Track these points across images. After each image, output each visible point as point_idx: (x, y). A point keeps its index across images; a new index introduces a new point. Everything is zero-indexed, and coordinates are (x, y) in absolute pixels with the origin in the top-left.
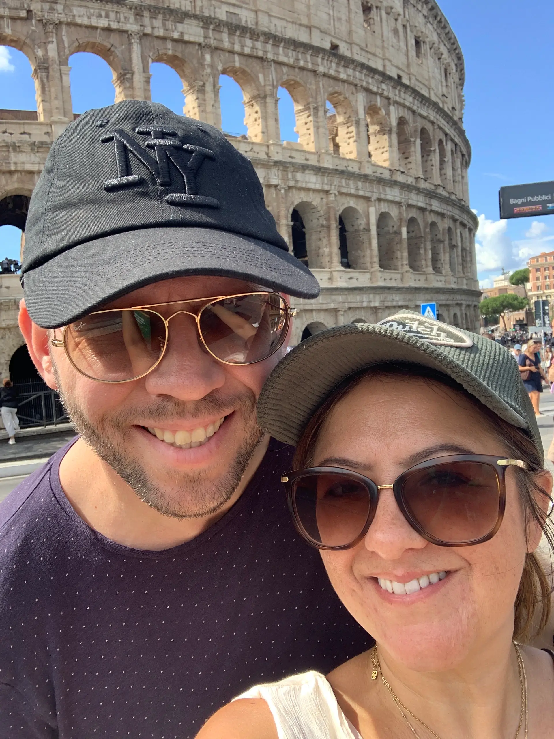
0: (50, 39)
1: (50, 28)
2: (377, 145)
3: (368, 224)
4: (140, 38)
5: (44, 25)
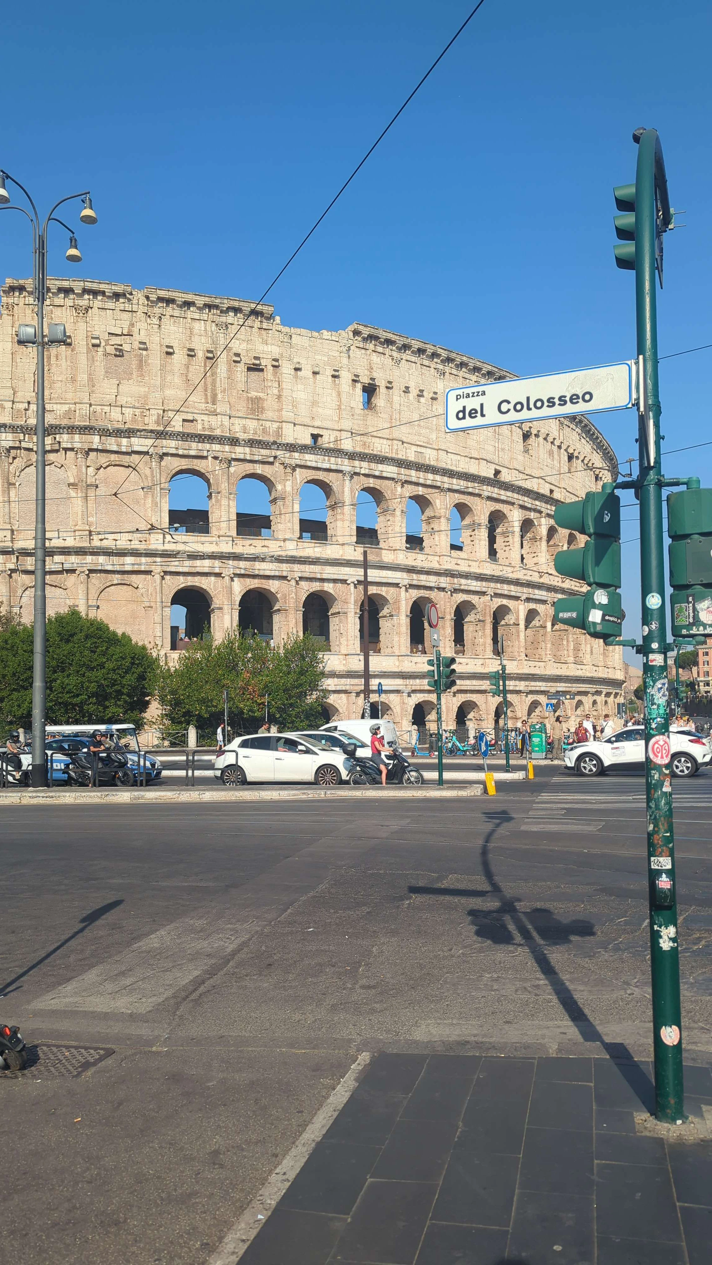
0: (288, 478)
1: (289, 470)
2: (528, 550)
3: (517, 619)
4: (352, 477)
5: (285, 468)
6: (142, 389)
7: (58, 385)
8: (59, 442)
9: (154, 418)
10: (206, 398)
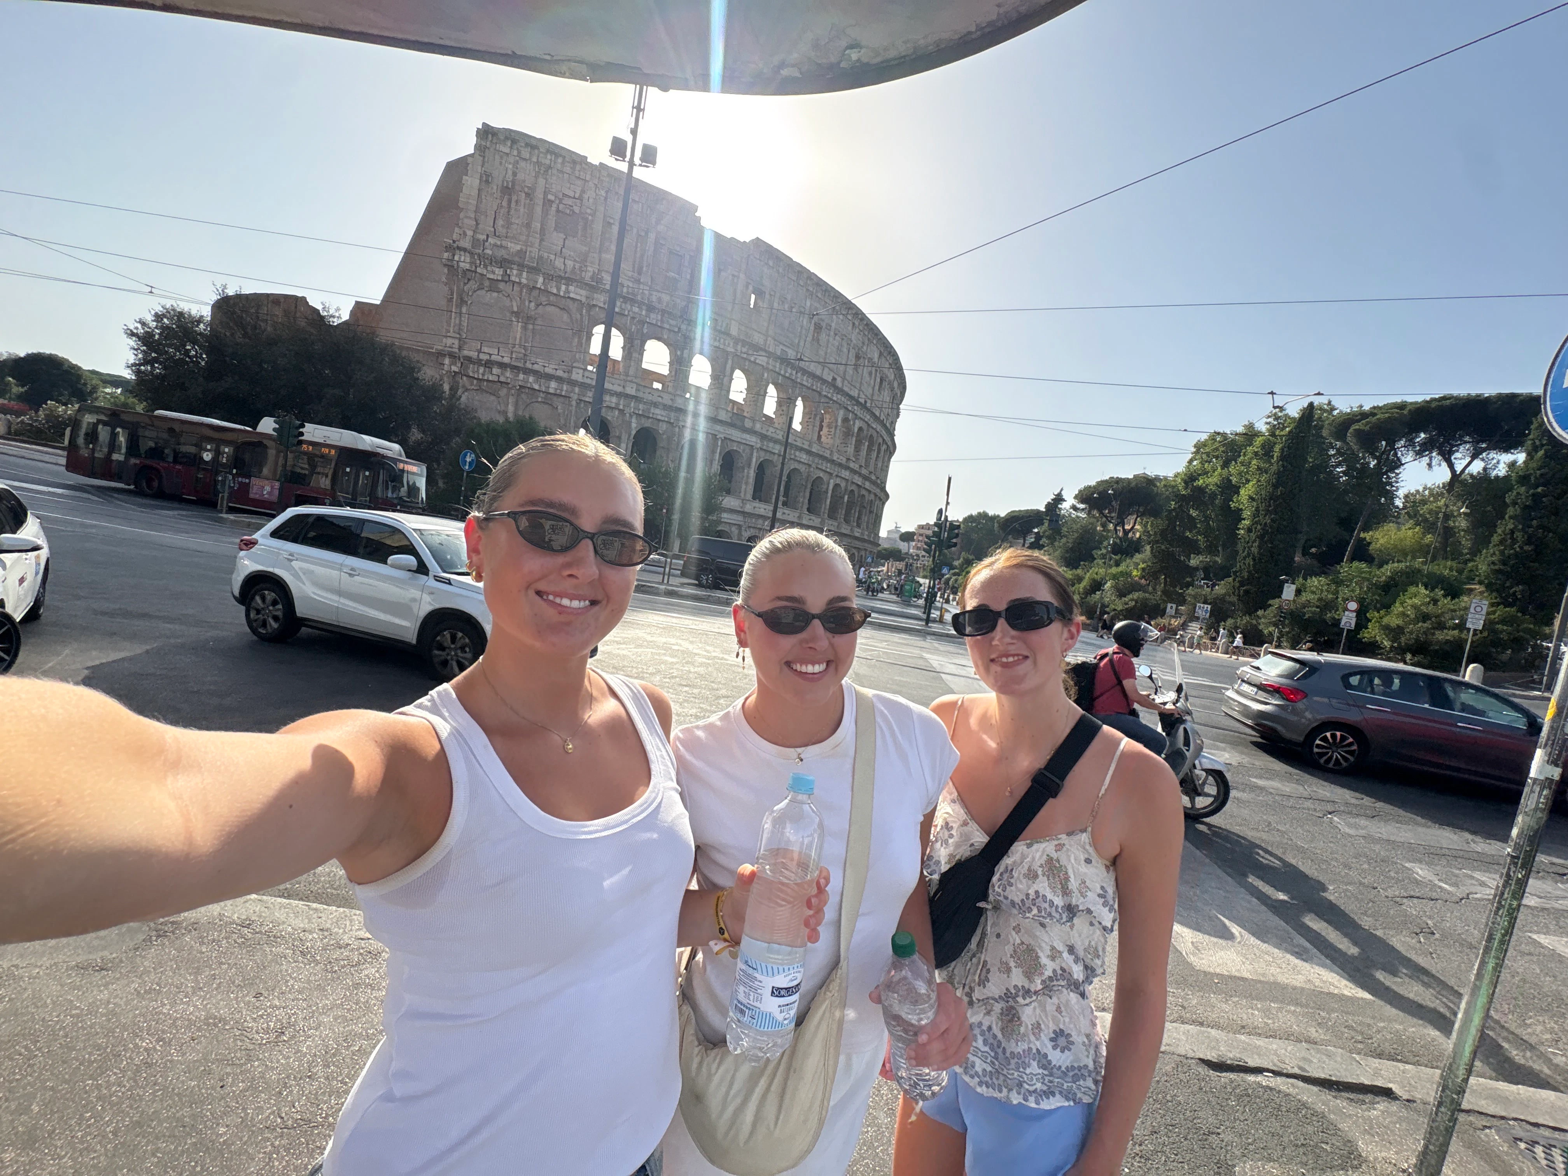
6: (585, 248)
7: (515, 226)
8: (509, 276)
9: (590, 274)
10: (634, 267)
